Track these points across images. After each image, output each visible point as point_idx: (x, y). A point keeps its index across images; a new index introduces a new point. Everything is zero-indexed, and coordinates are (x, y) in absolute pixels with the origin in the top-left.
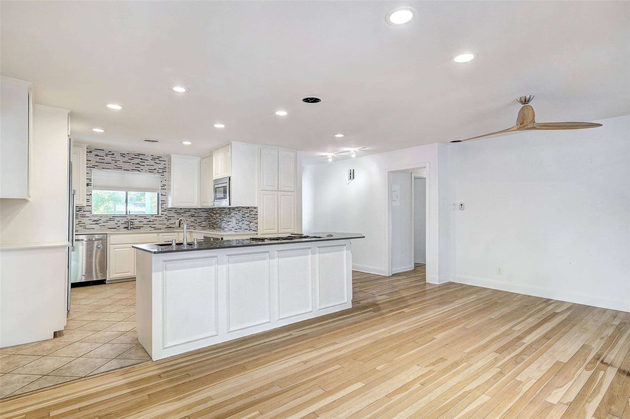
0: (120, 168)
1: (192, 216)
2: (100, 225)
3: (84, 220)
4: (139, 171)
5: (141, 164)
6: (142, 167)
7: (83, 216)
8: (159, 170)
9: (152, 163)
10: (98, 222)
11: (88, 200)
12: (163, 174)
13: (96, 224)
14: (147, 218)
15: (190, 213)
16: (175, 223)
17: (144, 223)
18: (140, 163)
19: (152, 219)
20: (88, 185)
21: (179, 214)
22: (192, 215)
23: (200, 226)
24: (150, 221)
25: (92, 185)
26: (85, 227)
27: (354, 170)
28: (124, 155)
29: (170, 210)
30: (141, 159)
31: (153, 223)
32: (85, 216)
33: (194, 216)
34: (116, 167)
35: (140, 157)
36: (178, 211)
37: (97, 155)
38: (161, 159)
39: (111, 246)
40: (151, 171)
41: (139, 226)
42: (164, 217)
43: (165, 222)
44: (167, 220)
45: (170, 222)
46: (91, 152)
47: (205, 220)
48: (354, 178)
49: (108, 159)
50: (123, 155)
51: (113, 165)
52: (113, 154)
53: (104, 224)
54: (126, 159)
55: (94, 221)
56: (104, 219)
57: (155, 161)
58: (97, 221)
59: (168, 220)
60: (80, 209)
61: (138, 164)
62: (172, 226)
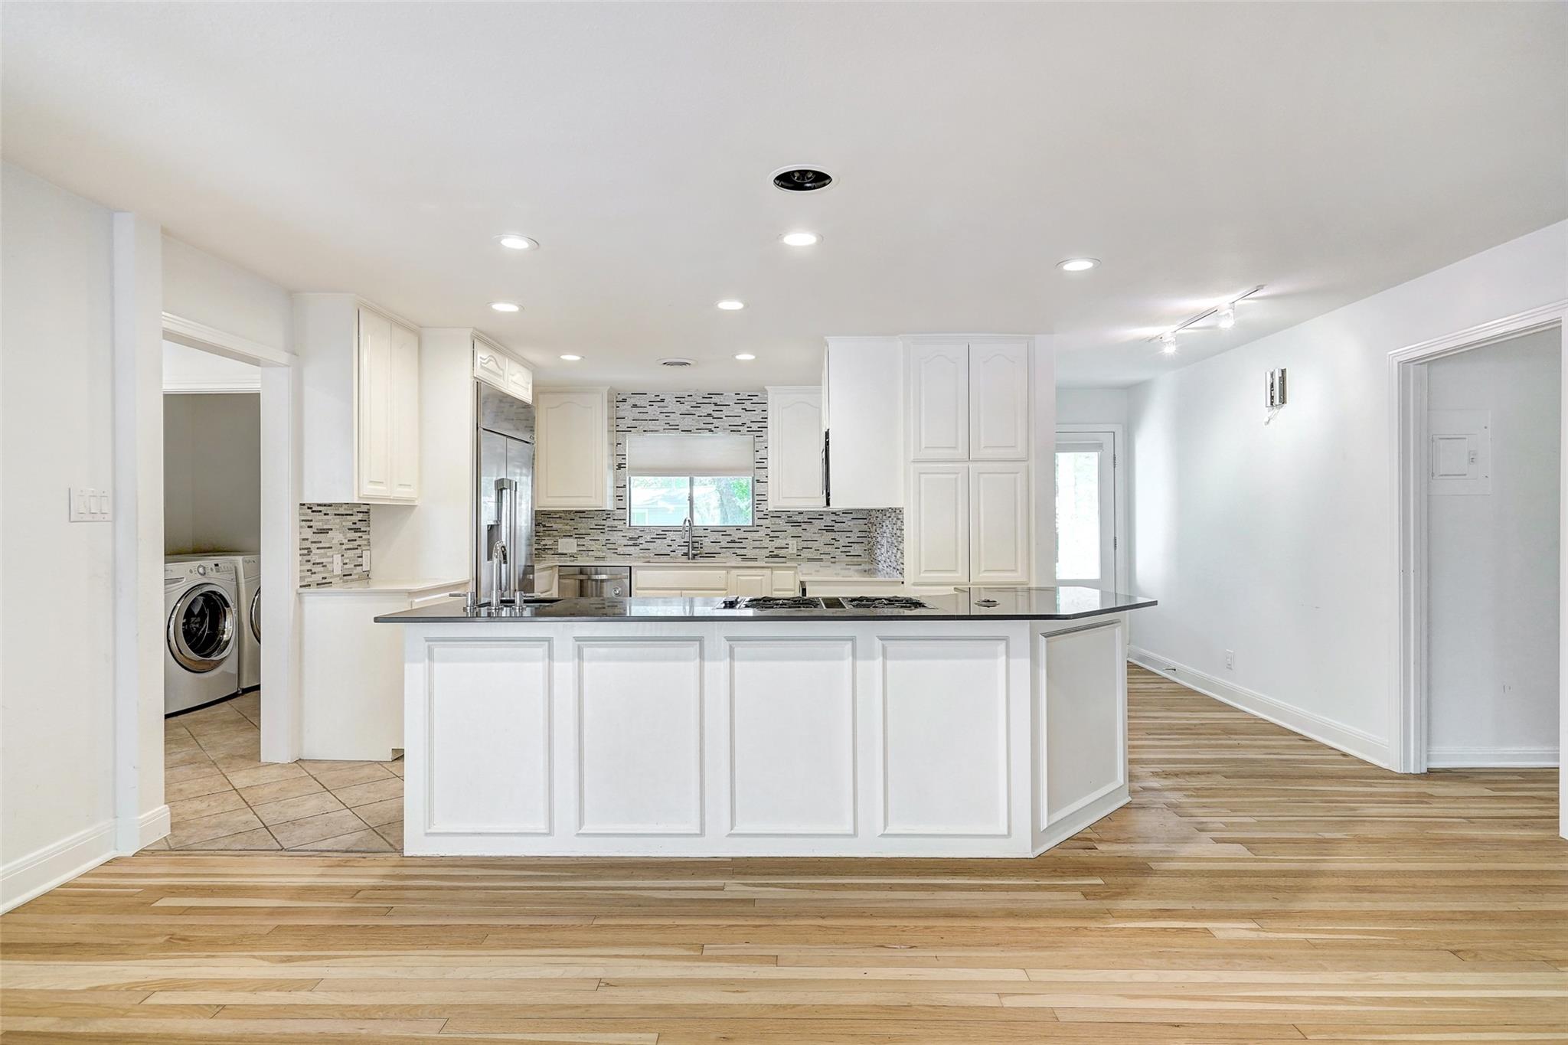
0: (675, 428)
1: (827, 531)
2: (640, 547)
3: (615, 537)
4: (710, 430)
5: (716, 414)
6: (717, 423)
7: (613, 529)
8: (753, 425)
9: (738, 410)
10: (638, 542)
11: (620, 498)
12: (759, 434)
13: (635, 545)
14: (728, 533)
15: (821, 524)
16: (787, 546)
17: (724, 544)
18: (713, 413)
19: (736, 535)
20: (620, 467)
21: (797, 524)
22: (826, 528)
23: (848, 554)
24: (733, 542)
25: (627, 466)
26: (616, 551)
28: (682, 400)
29: (777, 515)
30: (716, 404)
31: (741, 545)
32: (615, 529)
33: (833, 531)
34: (667, 426)
35: (713, 400)
36: (794, 518)
37: (635, 406)
38: (755, 399)
39: (638, 591)
40: (735, 429)
41: (713, 551)
42: (763, 532)
43: (766, 542)
44: (771, 539)
45: (778, 543)
46: (624, 400)
47: (860, 540)
49: (654, 411)
50: (680, 400)
51: (660, 425)
52: (663, 400)
53: (647, 546)
54: (686, 408)
55: (631, 539)
56: (648, 536)
57: (744, 406)
58: (636, 539)
59: (772, 538)
60: (608, 514)
61: (709, 415)
62: (782, 552)
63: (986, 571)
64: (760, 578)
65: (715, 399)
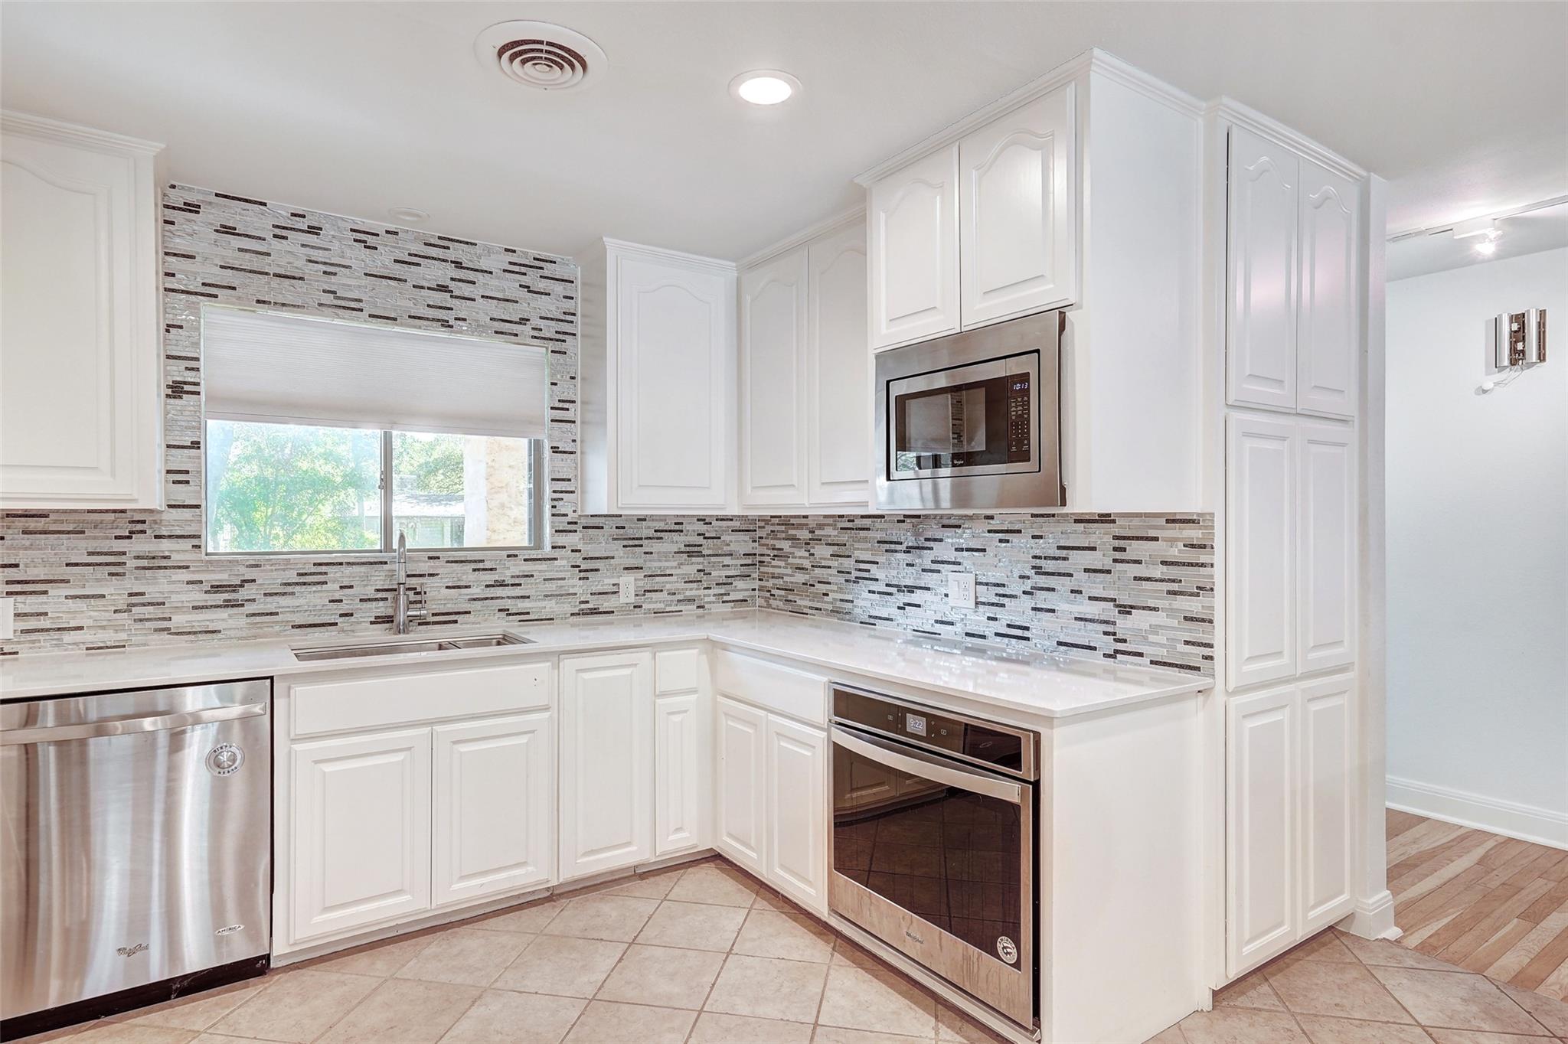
0: (351, 307)
1: (690, 554)
2: (250, 608)
3: (161, 586)
4: (445, 324)
5: (457, 289)
6: (462, 308)
7: (155, 564)
8: (542, 324)
9: (510, 286)
10: (240, 597)
11: (179, 476)
12: (558, 346)
13: (228, 604)
14: (487, 565)
15: (679, 541)
16: (615, 589)
17: (476, 591)
18: (452, 285)
19: (510, 570)
20: (177, 390)
21: (634, 543)
22: (688, 549)
23: (726, 598)
24: (501, 584)
25: (202, 389)
26: (165, 624)
27: (1542, 314)
28: (370, 240)
29: (593, 525)
30: (458, 265)
31: (517, 592)
32: (164, 563)
33: (700, 554)
34: (328, 299)
35: (451, 255)
36: (630, 532)
37: (228, 230)
38: (549, 270)
39: (297, 747)
40: (506, 328)
41: (450, 608)
42: (566, 560)
43: (579, 588)
44: (582, 575)
45: (596, 583)
46: (192, 208)
47: (746, 571)
48: (1542, 357)
49: (288, 254)
50: (364, 238)
51: (313, 290)
52: (314, 230)
53: (271, 604)
54: (382, 261)
55: (217, 588)
56: (270, 579)
57: (524, 280)
58: (233, 588)
59: (585, 573)
60: (137, 524)
61: (442, 288)
62: (606, 604)
64: (626, 672)
65: (455, 253)
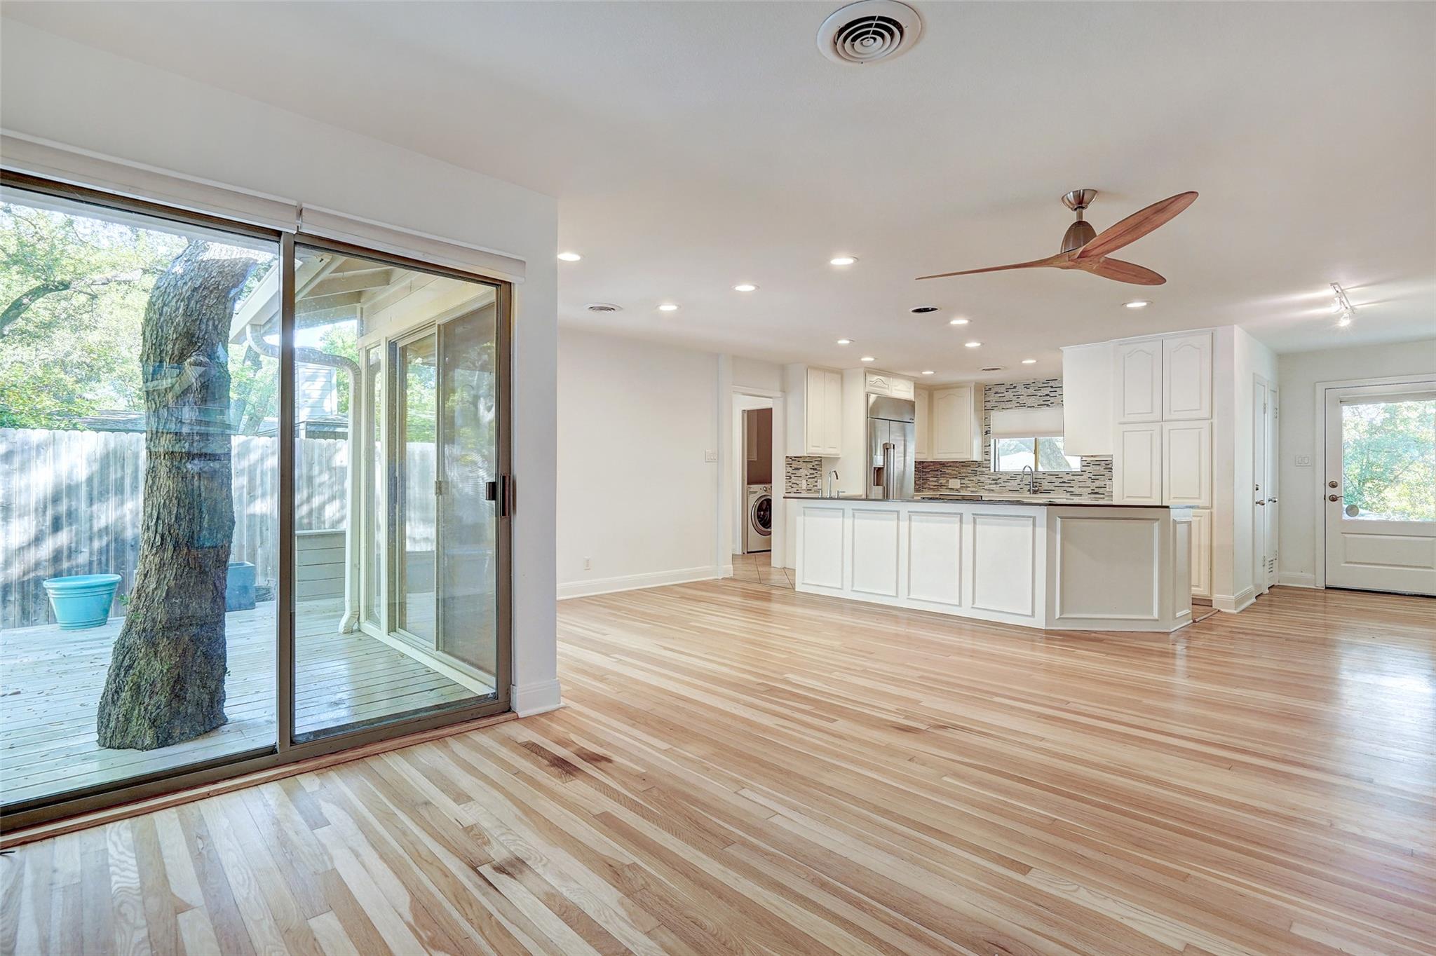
0: (1023, 406)
2: (1000, 485)
3: (985, 479)
4: (1048, 405)
5: (1052, 394)
6: (1052, 400)
7: (982, 473)
10: (998, 481)
11: (985, 453)
13: (996, 484)
14: (1060, 476)
17: (1056, 484)
18: (1050, 393)
19: (1066, 478)
20: (986, 433)
24: (1064, 482)
25: (991, 432)
26: (984, 487)
28: (1028, 386)
30: (1052, 387)
31: (1069, 485)
32: (985, 474)
34: (1018, 405)
35: (1050, 385)
37: (996, 393)
41: (1049, 488)
42: (1086, 476)
43: (1089, 483)
45: (1097, 483)
46: (990, 389)
49: (1009, 395)
50: (1027, 386)
51: (1014, 404)
52: (1015, 387)
53: (1003, 484)
54: (1031, 391)
55: (994, 480)
56: (1005, 478)
58: (996, 480)
59: (1093, 480)
60: (978, 464)
61: (1047, 395)
62: (1101, 491)
63: (1174, 498)
65: (1052, 383)
